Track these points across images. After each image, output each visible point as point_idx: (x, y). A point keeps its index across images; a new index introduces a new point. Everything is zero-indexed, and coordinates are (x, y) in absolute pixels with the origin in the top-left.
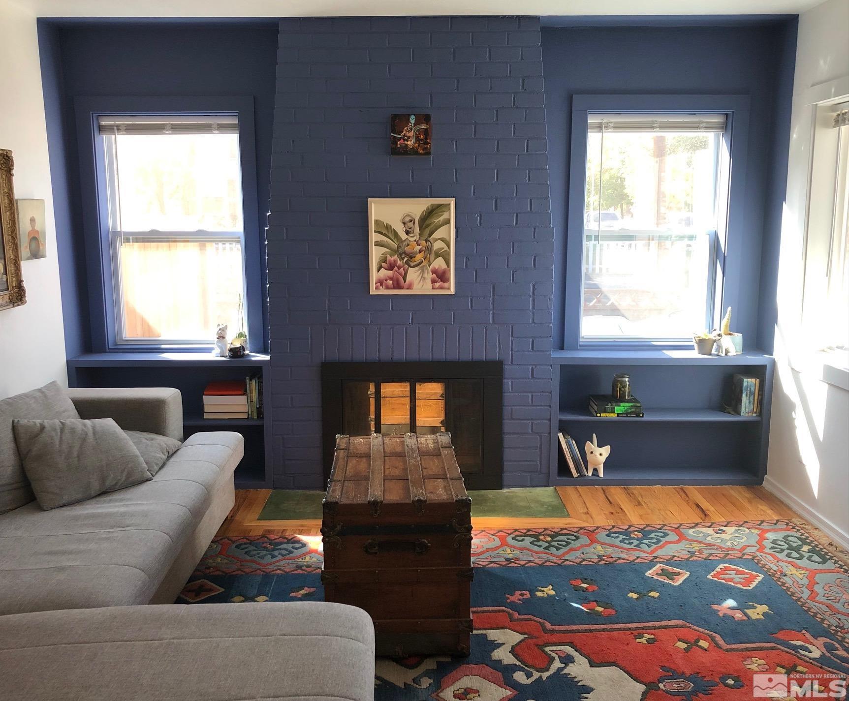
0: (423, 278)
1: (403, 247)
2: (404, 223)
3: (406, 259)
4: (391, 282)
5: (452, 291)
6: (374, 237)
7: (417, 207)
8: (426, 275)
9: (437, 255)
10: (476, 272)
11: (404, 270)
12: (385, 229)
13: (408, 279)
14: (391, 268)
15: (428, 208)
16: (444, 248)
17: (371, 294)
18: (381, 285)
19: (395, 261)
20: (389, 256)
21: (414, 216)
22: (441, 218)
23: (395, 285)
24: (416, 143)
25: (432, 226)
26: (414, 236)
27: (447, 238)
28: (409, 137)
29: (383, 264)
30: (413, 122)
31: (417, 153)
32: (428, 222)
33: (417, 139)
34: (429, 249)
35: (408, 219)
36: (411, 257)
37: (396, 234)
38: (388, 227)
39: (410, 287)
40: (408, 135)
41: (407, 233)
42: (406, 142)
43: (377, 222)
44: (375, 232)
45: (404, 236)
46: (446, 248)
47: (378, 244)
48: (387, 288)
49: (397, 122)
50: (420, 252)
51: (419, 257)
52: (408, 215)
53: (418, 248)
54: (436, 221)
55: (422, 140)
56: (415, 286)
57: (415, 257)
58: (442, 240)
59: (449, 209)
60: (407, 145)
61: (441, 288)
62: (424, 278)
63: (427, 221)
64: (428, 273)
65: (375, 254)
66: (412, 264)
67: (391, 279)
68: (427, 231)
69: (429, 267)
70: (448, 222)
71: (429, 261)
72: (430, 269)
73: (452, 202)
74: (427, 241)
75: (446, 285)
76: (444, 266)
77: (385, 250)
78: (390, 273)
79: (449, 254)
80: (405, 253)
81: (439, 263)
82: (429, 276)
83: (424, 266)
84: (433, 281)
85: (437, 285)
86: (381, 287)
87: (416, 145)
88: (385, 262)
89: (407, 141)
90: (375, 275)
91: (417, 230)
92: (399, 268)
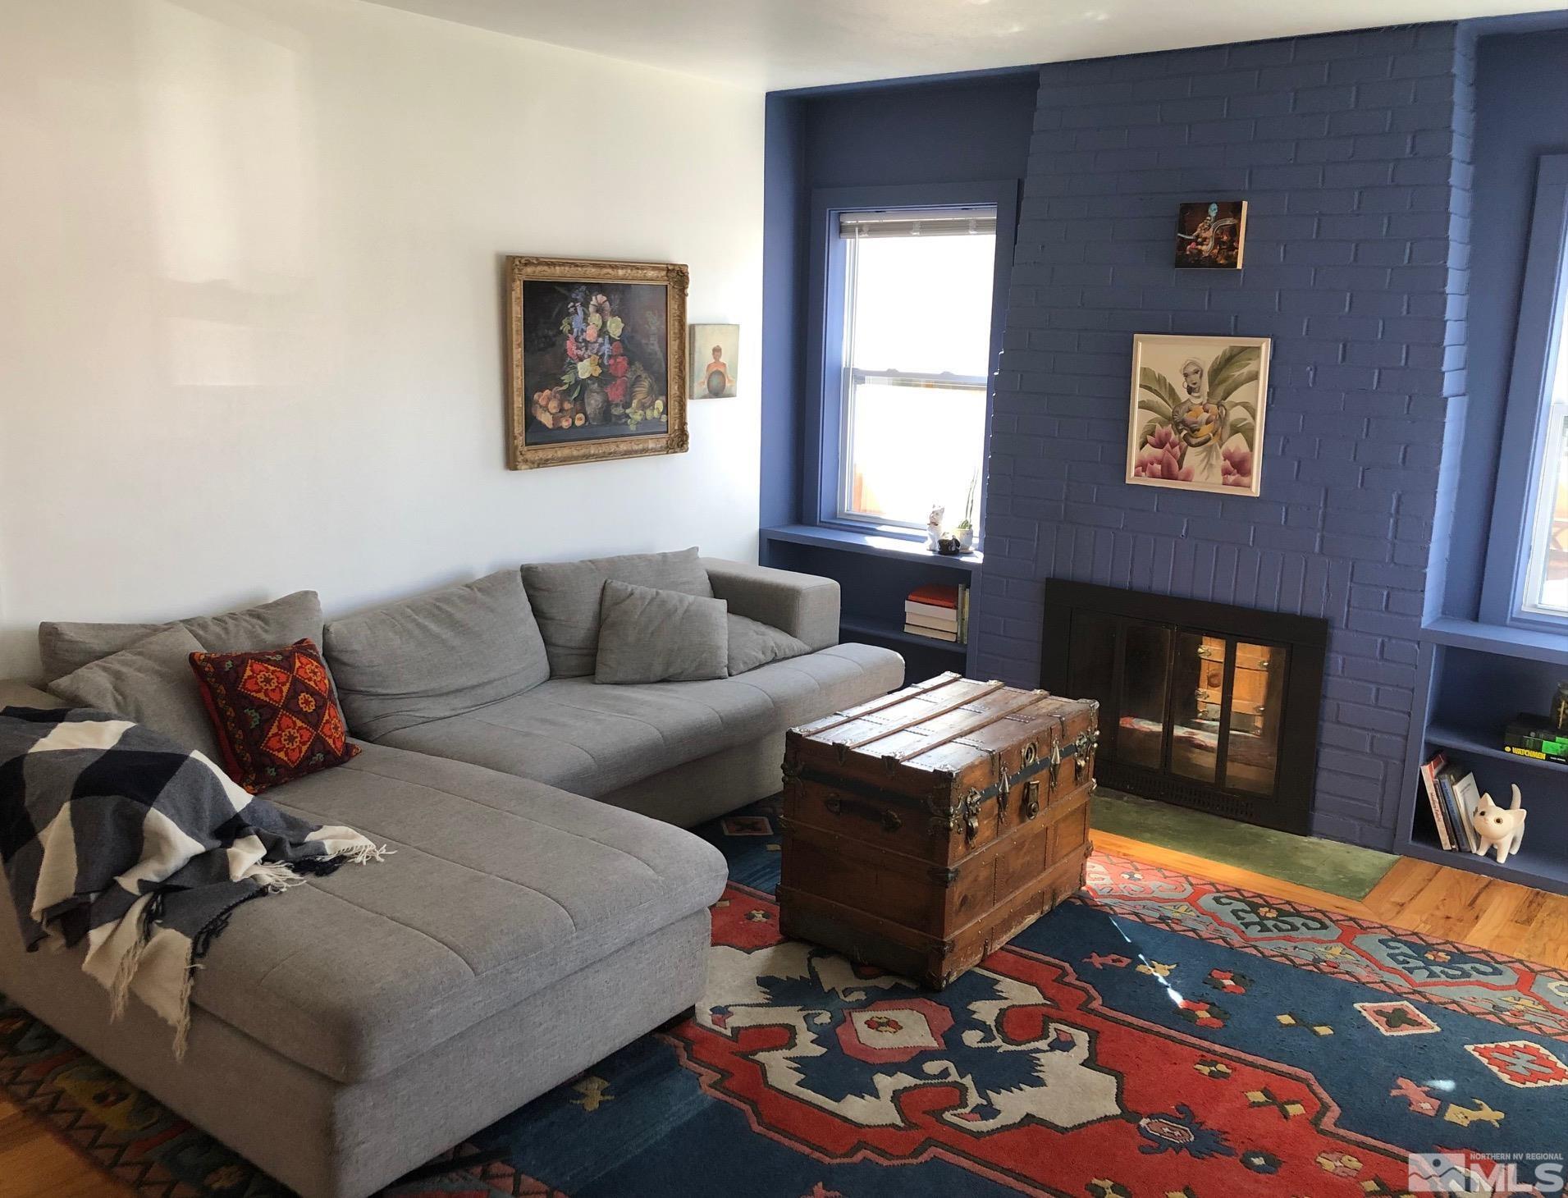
0: (1209, 466)
1: (1181, 412)
2: (1186, 375)
3: (1185, 432)
4: (1159, 467)
5: (1255, 490)
6: (1138, 394)
7: (1208, 350)
8: (1214, 461)
9: (1235, 430)
10: (1299, 462)
11: (1180, 448)
12: (1156, 383)
13: (1185, 464)
14: (1160, 445)
15: (1224, 353)
16: (1245, 420)
17: (1127, 482)
18: (1144, 470)
19: (1168, 435)
20: (1158, 426)
21: (1201, 364)
22: (1245, 370)
23: (1165, 473)
24: (1214, 248)
25: (1230, 381)
26: (1199, 397)
27: (1251, 401)
28: (1205, 239)
29: (1149, 438)
30: (1213, 214)
31: (1214, 263)
32: (1224, 374)
33: (1218, 241)
34: (1222, 420)
35: (1192, 369)
36: (1193, 431)
37: (1172, 392)
38: (1161, 380)
39: (1187, 478)
40: (1204, 235)
41: (1190, 390)
42: (1199, 247)
43: (1144, 370)
44: (1141, 386)
45: (1183, 395)
46: (1250, 419)
47: (1144, 406)
48: (1153, 476)
49: (1189, 215)
50: (1208, 423)
51: (1205, 431)
52: (1193, 363)
53: (1206, 416)
54: (1237, 373)
55: (1224, 243)
56: (1196, 477)
57: (1198, 430)
58: (1245, 405)
59: (1259, 356)
60: (1200, 251)
61: (1236, 484)
62: (1211, 465)
63: (1222, 373)
64: (1217, 457)
65: (1139, 421)
66: (1194, 441)
67: (1160, 462)
68: (1220, 391)
69: (1221, 447)
70: (1254, 377)
71: (1221, 439)
72: (1221, 451)
73: (1265, 346)
74: (1219, 405)
75: (1245, 480)
76: (1244, 448)
77: (1155, 415)
78: (1158, 452)
79: (1253, 429)
80: (1183, 422)
81: (1237, 443)
82: (1220, 463)
83: (1211, 446)
84: (1226, 472)
85: (1231, 478)
86: (1144, 473)
87: (1216, 251)
88: (1152, 434)
89: (1202, 245)
90: (1134, 455)
91: (1206, 388)
92: (1173, 446)
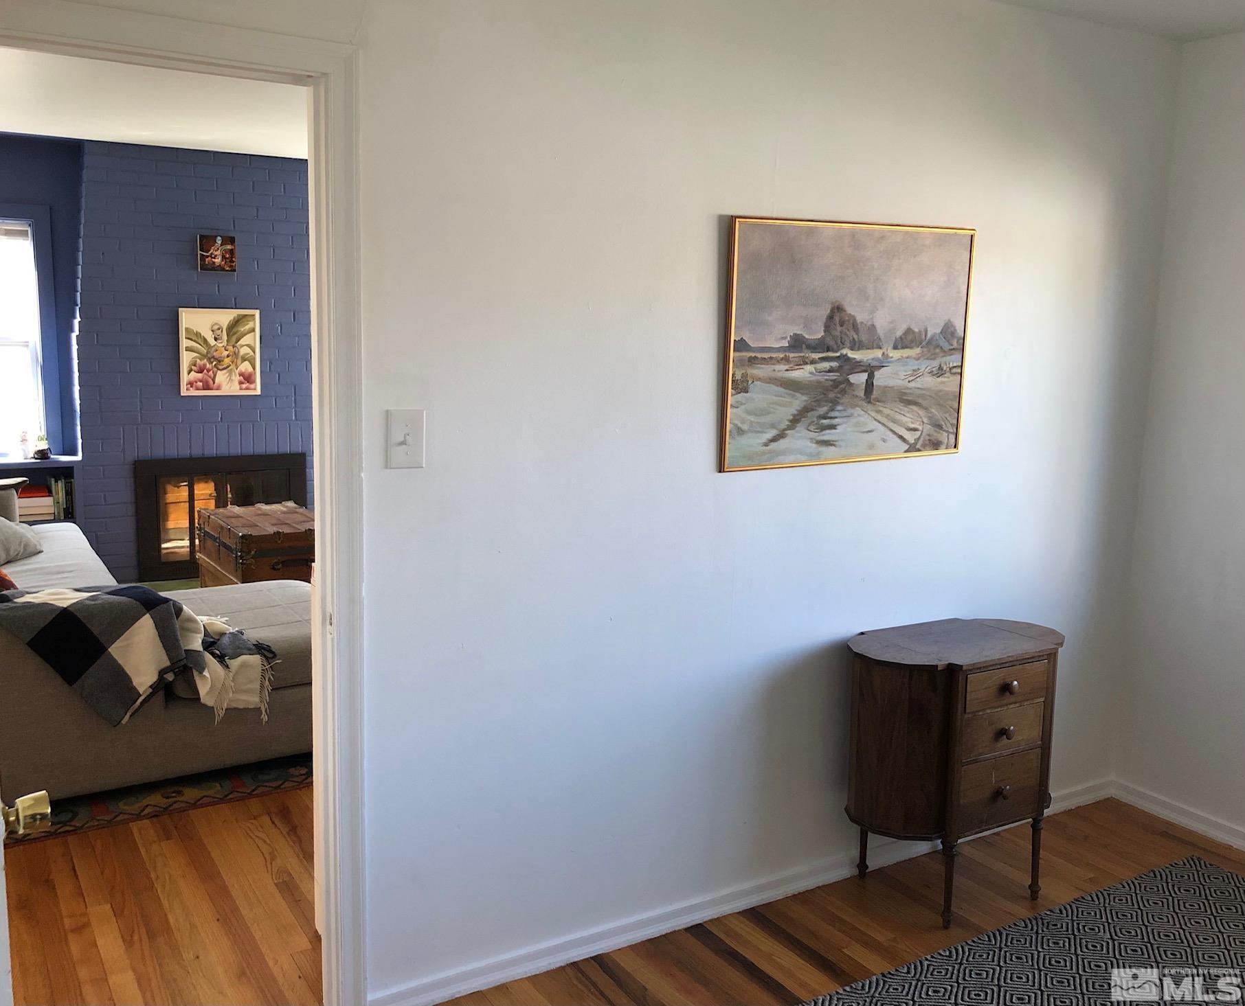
0: (231, 380)
1: (212, 352)
2: (213, 331)
3: (214, 363)
4: (201, 384)
5: (258, 392)
6: (184, 343)
7: (225, 317)
8: (233, 377)
9: (244, 359)
10: (279, 374)
11: (213, 372)
12: (195, 336)
13: (217, 380)
14: (200, 371)
15: (234, 318)
16: (249, 354)
17: (182, 394)
18: (191, 387)
19: (205, 365)
20: (198, 360)
21: (221, 324)
22: (247, 327)
23: (205, 387)
24: (222, 261)
25: (238, 334)
26: (222, 343)
27: (253, 345)
28: (216, 256)
29: (193, 367)
30: (220, 242)
31: (223, 270)
32: (235, 330)
33: (224, 257)
34: (236, 354)
35: (216, 327)
36: (220, 361)
37: (205, 340)
38: (198, 334)
39: (218, 388)
40: (215, 253)
41: (216, 339)
42: (213, 260)
43: (186, 329)
44: (186, 338)
45: (212, 342)
46: (252, 353)
47: (188, 349)
48: (198, 389)
49: (207, 241)
50: (228, 356)
51: (227, 361)
52: (216, 324)
53: (227, 353)
54: (242, 329)
55: (227, 258)
56: (224, 387)
57: (223, 361)
58: (248, 346)
59: (254, 319)
60: (214, 262)
61: (247, 389)
62: (232, 380)
63: (233, 326)
64: (235, 375)
65: (186, 358)
66: (221, 367)
67: (201, 381)
68: (234, 339)
69: (237, 369)
70: (253, 330)
71: (236, 365)
72: (237, 372)
73: (257, 313)
74: (234, 347)
75: (252, 386)
76: (250, 369)
77: (196, 355)
78: (200, 375)
79: (254, 359)
80: (213, 357)
81: (245, 367)
82: (237, 378)
83: (231, 370)
84: (241, 383)
85: (244, 386)
86: (191, 389)
87: (223, 263)
88: (195, 365)
89: (214, 258)
90: (185, 377)
91: (225, 337)
92: (208, 371)
